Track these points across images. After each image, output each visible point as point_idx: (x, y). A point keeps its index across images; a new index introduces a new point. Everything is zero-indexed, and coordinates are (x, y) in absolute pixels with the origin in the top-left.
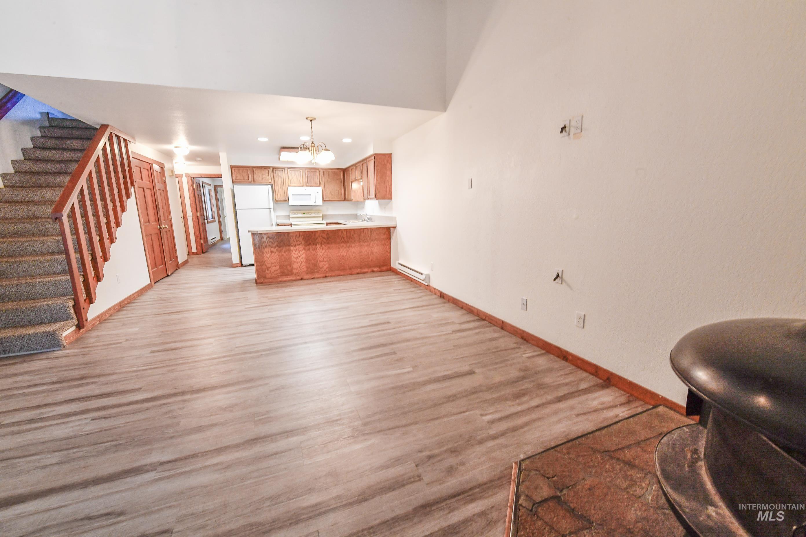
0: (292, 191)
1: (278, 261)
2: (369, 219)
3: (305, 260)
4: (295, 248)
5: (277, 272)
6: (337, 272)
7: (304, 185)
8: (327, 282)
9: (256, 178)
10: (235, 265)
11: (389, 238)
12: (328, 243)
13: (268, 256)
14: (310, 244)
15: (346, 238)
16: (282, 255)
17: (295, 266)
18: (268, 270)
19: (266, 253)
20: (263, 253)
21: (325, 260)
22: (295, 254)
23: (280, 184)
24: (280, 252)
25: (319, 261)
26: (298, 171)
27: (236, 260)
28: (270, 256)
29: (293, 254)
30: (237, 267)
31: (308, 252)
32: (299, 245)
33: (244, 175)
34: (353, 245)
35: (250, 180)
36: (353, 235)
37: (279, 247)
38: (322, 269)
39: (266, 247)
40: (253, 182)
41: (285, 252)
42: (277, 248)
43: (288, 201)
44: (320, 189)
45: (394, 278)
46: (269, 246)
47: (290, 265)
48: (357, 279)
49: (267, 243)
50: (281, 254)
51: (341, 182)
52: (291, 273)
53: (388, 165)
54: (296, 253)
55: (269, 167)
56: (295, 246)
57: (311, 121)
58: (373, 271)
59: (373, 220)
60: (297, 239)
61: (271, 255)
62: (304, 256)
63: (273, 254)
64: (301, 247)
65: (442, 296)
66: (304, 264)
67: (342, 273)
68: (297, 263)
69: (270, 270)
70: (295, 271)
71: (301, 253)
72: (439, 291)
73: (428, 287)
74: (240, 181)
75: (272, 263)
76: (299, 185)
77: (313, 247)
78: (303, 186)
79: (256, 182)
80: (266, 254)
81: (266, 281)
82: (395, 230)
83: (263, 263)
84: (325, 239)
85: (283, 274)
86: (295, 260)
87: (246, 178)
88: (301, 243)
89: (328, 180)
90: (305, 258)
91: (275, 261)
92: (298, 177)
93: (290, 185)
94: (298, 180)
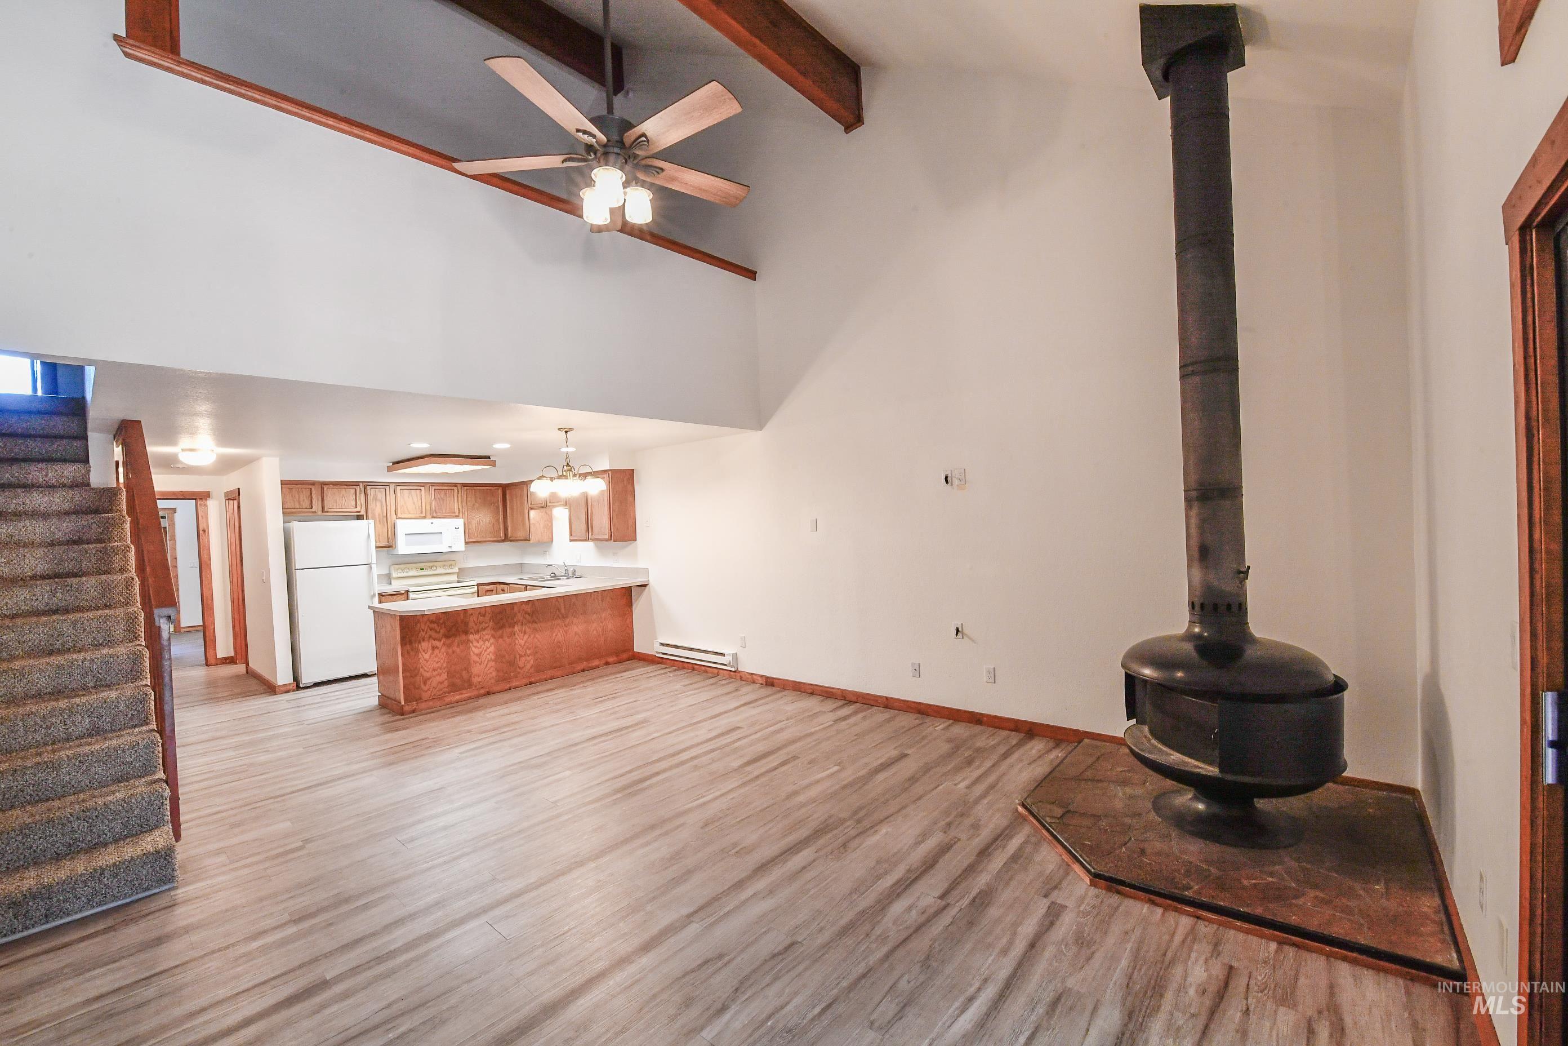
0: (403, 527)
1: (445, 665)
2: (571, 574)
3: (493, 658)
4: (477, 637)
5: (443, 686)
6: (549, 673)
7: (428, 516)
8: (548, 690)
9: (330, 507)
10: (285, 689)
11: (630, 604)
12: (534, 622)
13: (426, 656)
14: (501, 628)
15: (563, 611)
16: (453, 652)
17: (475, 669)
18: (425, 683)
19: (424, 651)
20: (417, 651)
21: (528, 652)
22: (476, 647)
23: (379, 515)
24: (449, 646)
25: (518, 657)
26: (417, 489)
27: (283, 676)
28: (430, 657)
29: (473, 649)
30: (288, 691)
31: (500, 640)
32: (484, 629)
33: (301, 499)
34: (575, 620)
35: (315, 509)
36: (574, 604)
37: (447, 636)
38: (524, 670)
39: (424, 640)
40: (320, 513)
41: (458, 645)
42: (443, 640)
43: (394, 546)
44: (460, 522)
46: (430, 637)
47: (467, 669)
48: (597, 678)
49: (426, 633)
50: (450, 651)
51: (498, 507)
52: (469, 684)
53: (629, 487)
54: (479, 645)
55: (357, 484)
56: (477, 632)
57: (566, 432)
58: (607, 664)
59: (578, 574)
60: (481, 618)
61: (432, 653)
62: (492, 649)
63: (437, 651)
64: (487, 633)
65: (770, 682)
66: (492, 664)
67: (559, 673)
68: (480, 664)
69: (429, 683)
70: (475, 680)
71: (487, 644)
72: (762, 676)
73: (737, 676)
74: (293, 510)
75: (434, 670)
76: (418, 516)
77: (508, 630)
78: (425, 518)
79: (327, 512)
80: (423, 653)
81: (423, 705)
82: (643, 591)
83: (416, 671)
84: (529, 615)
85: (454, 688)
86: (476, 658)
87: (307, 503)
88: (488, 627)
89: (474, 505)
90: (495, 653)
91: (439, 665)
92: (415, 499)
93: (400, 515)
94: (417, 507)
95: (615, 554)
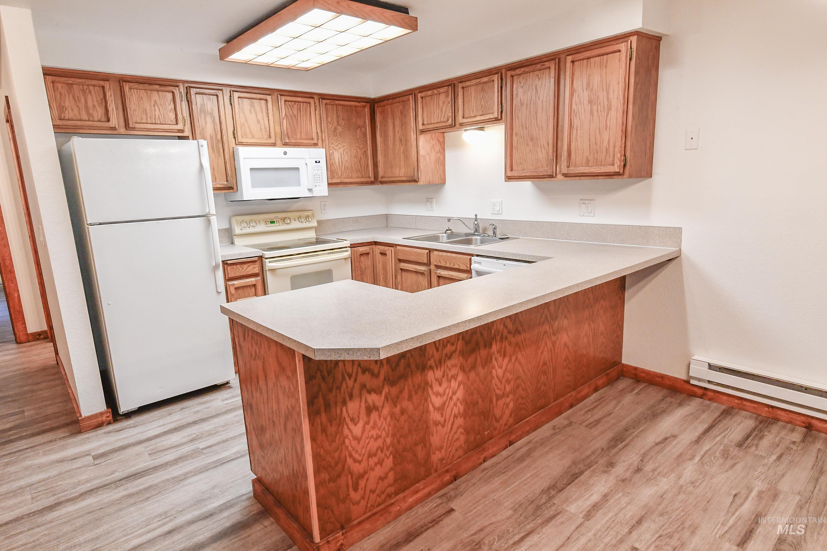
0: (246, 158)
1: (388, 441)
3: (462, 409)
4: (439, 373)
5: (385, 483)
7: (279, 142)
9: (135, 116)
10: (95, 422)
13: (357, 430)
17: (436, 437)
18: (356, 489)
19: (352, 420)
20: (341, 422)
22: (437, 394)
23: (211, 133)
25: (494, 399)
26: (261, 99)
28: (363, 431)
30: (100, 425)
31: (472, 374)
33: (90, 104)
35: (114, 122)
37: (392, 383)
39: (351, 396)
40: (123, 131)
41: (410, 398)
42: (386, 389)
43: (235, 187)
47: (424, 441)
49: (355, 380)
50: (397, 410)
51: (365, 135)
55: (173, 84)
56: (440, 363)
61: (367, 423)
62: (461, 391)
63: (374, 415)
66: (460, 421)
68: (443, 426)
69: (362, 483)
70: (436, 458)
71: (454, 384)
74: (79, 123)
75: (371, 455)
76: (264, 141)
78: (274, 145)
79: (134, 129)
80: (352, 426)
83: (340, 466)
85: (403, 482)
86: (438, 417)
87: (99, 113)
88: (455, 351)
89: (336, 129)
90: (465, 401)
91: (380, 442)
92: (260, 116)
93: (240, 139)
94: (263, 127)
95: (583, 201)
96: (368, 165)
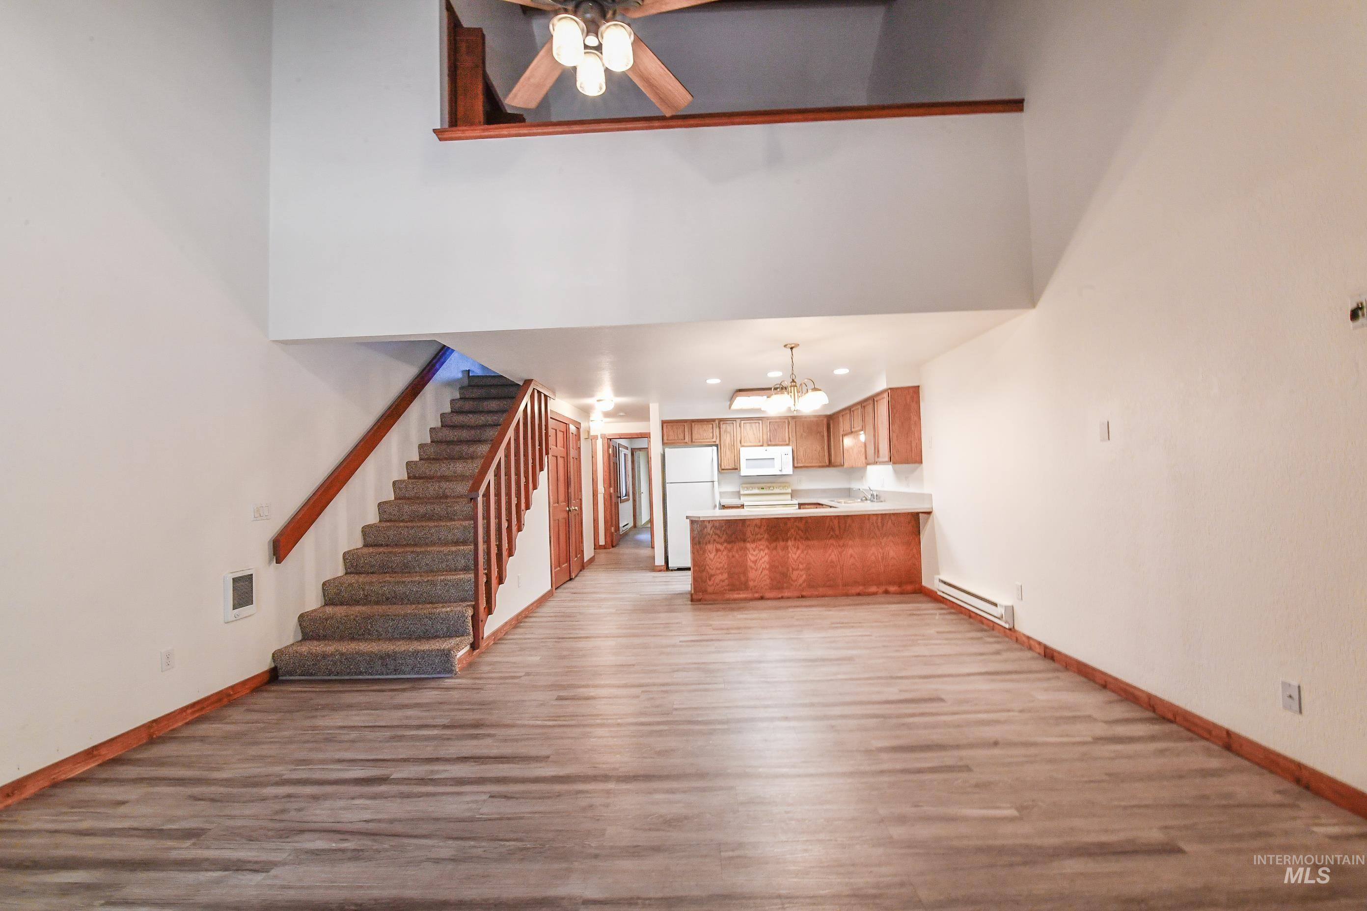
0: (746, 453)
1: (726, 566)
2: (876, 497)
3: (768, 567)
4: (753, 545)
5: (724, 584)
6: (821, 590)
7: (765, 444)
8: (806, 606)
9: (695, 436)
10: (658, 568)
11: (917, 532)
12: (807, 539)
13: (712, 556)
14: (777, 540)
15: (837, 532)
16: (733, 556)
17: (752, 574)
18: (710, 580)
19: (709, 552)
20: (704, 552)
21: (801, 566)
22: (752, 555)
23: (729, 444)
24: (730, 551)
25: (791, 569)
26: (756, 423)
27: (660, 561)
28: (714, 558)
29: (750, 556)
30: (660, 571)
31: (774, 552)
32: (760, 540)
33: (679, 433)
34: (850, 542)
35: (687, 439)
36: (850, 526)
37: (729, 543)
38: (796, 583)
39: (709, 542)
40: (690, 443)
41: (737, 551)
42: (725, 545)
43: (739, 469)
44: (788, 449)
45: (929, 607)
46: (714, 540)
47: (745, 573)
48: (858, 605)
49: (711, 537)
50: (730, 554)
51: (823, 436)
52: (745, 587)
53: (913, 405)
54: (754, 553)
55: (713, 420)
56: (753, 541)
57: (792, 348)
58: (886, 592)
59: (882, 499)
60: (757, 530)
61: (716, 555)
62: (766, 558)
63: (719, 553)
64: (763, 544)
65: (1049, 654)
66: (766, 572)
67: (830, 592)
68: (756, 570)
69: (713, 579)
70: (751, 584)
71: (762, 553)
72: (1040, 643)
73: (1012, 635)
74: (673, 441)
75: (717, 569)
76: (756, 444)
77: (782, 543)
78: (762, 446)
79: (694, 442)
80: (709, 554)
81: (707, 597)
82: (928, 518)
83: (703, 567)
84: (802, 531)
85: (733, 588)
86: (753, 565)
87: (681, 436)
88: (763, 537)
89: (802, 435)
90: (769, 563)
91: (721, 565)
92: (755, 432)
93: (743, 444)
94: (756, 437)
95: (906, 477)
96: (824, 456)
